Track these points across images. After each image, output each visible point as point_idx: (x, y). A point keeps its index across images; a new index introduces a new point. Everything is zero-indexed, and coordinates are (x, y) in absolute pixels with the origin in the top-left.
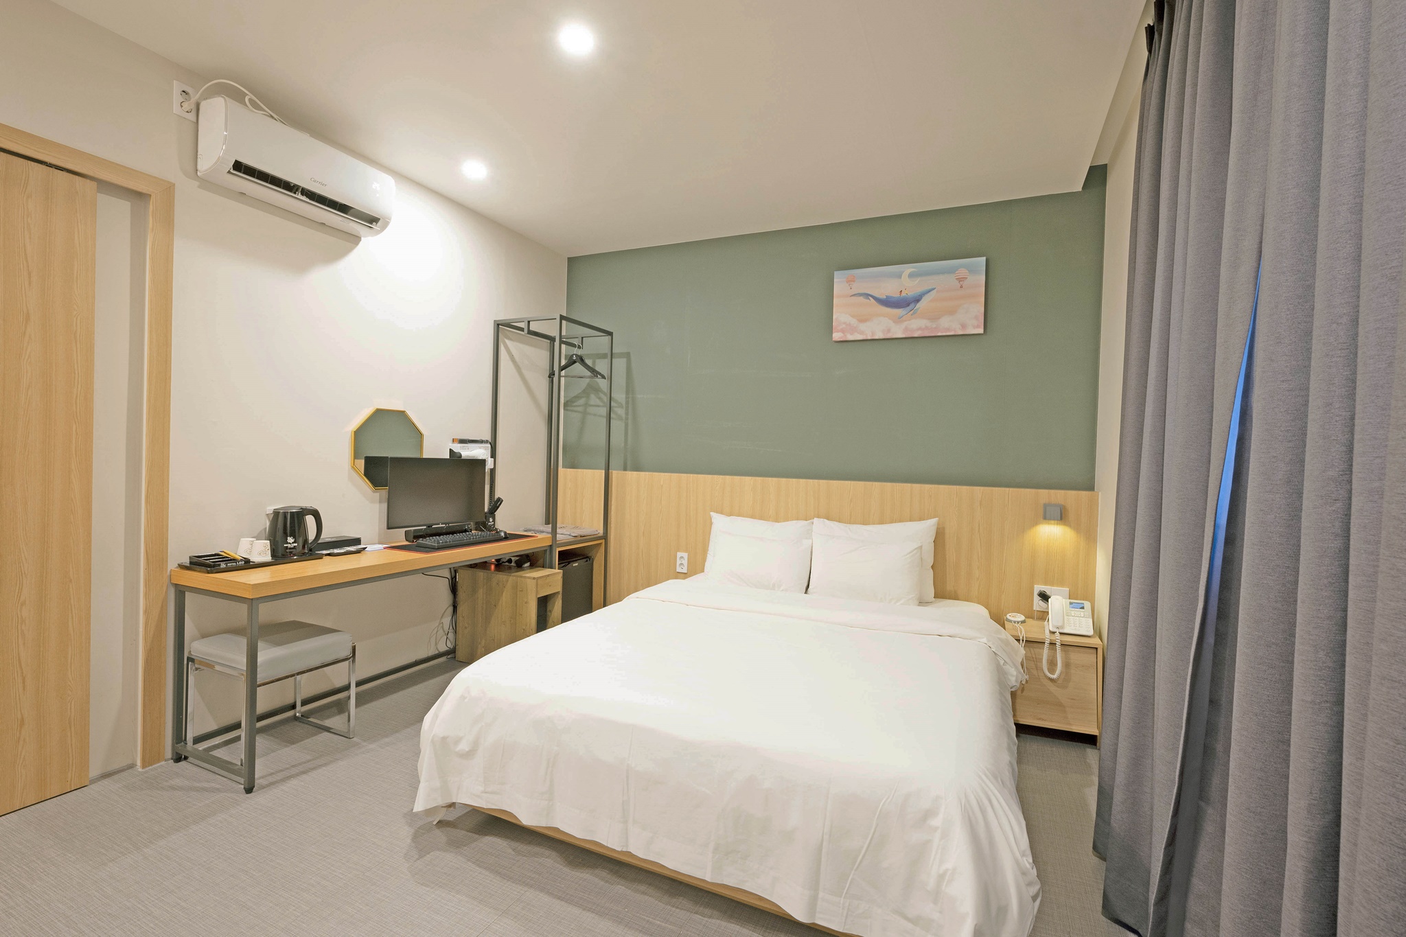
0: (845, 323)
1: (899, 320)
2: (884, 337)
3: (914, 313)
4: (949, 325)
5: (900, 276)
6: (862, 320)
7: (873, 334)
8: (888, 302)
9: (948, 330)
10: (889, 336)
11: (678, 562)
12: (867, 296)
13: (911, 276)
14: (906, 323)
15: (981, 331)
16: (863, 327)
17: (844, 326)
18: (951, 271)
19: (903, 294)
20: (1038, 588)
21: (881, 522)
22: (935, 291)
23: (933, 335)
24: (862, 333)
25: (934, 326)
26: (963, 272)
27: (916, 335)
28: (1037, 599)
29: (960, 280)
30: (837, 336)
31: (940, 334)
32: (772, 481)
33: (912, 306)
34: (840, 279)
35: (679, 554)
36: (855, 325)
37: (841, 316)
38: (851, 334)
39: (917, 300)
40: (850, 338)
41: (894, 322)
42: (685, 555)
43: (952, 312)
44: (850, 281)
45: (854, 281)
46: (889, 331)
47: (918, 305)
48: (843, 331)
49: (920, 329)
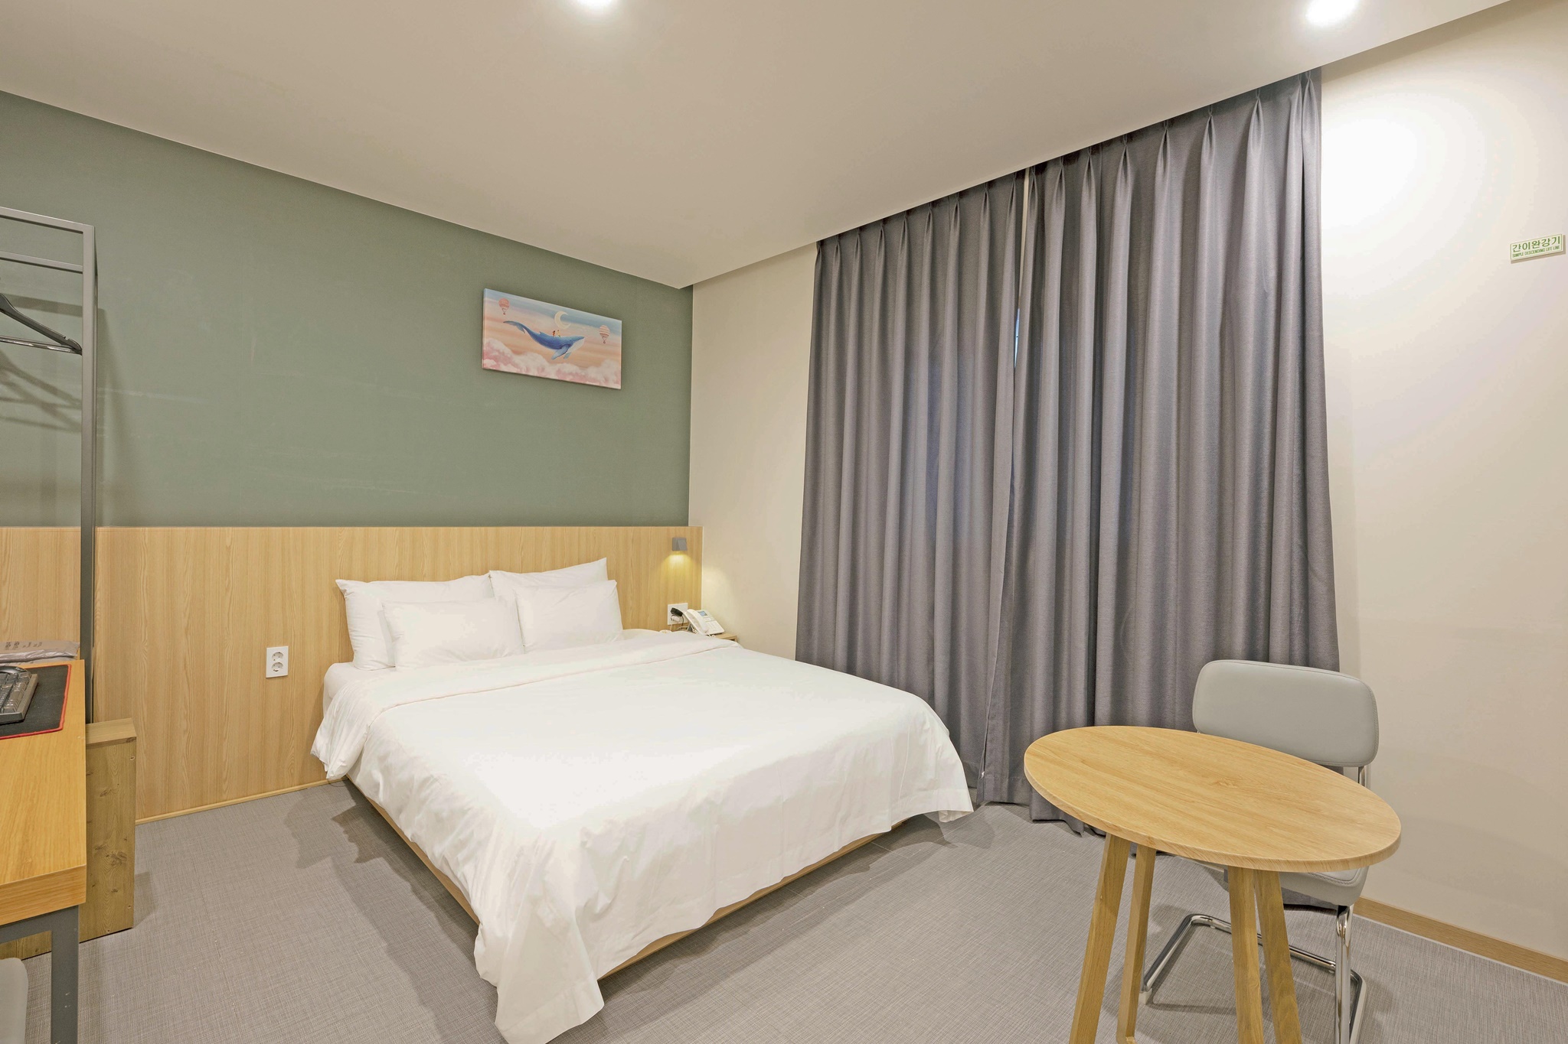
0: (498, 351)
1: (552, 361)
2: (538, 375)
3: (566, 357)
4: (595, 376)
5: (553, 317)
6: (517, 353)
7: (528, 369)
8: (541, 339)
9: (594, 380)
10: (543, 375)
11: (270, 662)
12: (522, 327)
13: (563, 318)
14: (559, 365)
15: (619, 387)
16: (517, 359)
17: (497, 354)
18: (597, 325)
19: (556, 336)
20: (670, 607)
21: (553, 568)
22: (583, 340)
23: (582, 382)
24: (516, 365)
25: (583, 374)
26: (605, 329)
27: (568, 380)
28: (669, 613)
29: (604, 335)
30: (488, 363)
31: (588, 383)
32: (426, 531)
33: (564, 349)
34: (491, 299)
35: (271, 651)
36: (509, 356)
37: (491, 341)
38: (505, 365)
39: (569, 345)
40: (504, 368)
41: (548, 362)
42: (284, 650)
43: (598, 364)
44: (504, 305)
45: (508, 307)
46: (543, 370)
47: (570, 350)
48: (495, 359)
49: (571, 374)
